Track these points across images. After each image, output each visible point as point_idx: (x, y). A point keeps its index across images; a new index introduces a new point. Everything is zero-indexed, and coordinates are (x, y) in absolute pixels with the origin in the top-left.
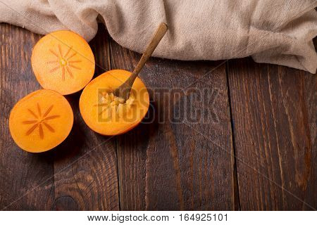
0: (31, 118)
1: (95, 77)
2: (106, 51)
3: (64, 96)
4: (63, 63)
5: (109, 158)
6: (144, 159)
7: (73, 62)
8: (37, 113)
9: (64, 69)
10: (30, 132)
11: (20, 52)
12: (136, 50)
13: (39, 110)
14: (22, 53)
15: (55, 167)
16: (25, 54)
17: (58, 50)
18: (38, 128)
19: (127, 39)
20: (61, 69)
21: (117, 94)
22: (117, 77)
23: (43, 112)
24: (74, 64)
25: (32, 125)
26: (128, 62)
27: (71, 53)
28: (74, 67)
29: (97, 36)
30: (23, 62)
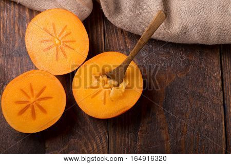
0: (24, 98)
1: (87, 60)
2: (100, 29)
3: (58, 77)
4: (57, 42)
5: (101, 139)
6: (135, 141)
7: (66, 42)
8: (29, 94)
9: (57, 49)
10: (22, 112)
11: (14, 27)
12: (131, 31)
13: (32, 90)
14: (17, 28)
15: (47, 146)
16: (19, 29)
17: (52, 29)
18: (30, 109)
20: (55, 48)
21: (110, 76)
22: (112, 59)
23: (36, 92)
24: (67, 44)
25: (25, 105)
26: (122, 42)
27: (65, 32)
28: (69, 47)
29: (91, 15)
30: (17, 35)
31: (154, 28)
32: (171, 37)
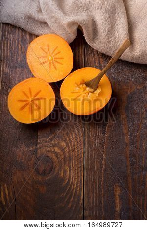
0: (24, 98)
1: (72, 72)
2: (81, 51)
3: (50, 84)
4: (50, 58)
5: (78, 130)
6: (104, 133)
7: (57, 58)
8: (29, 95)
9: (50, 63)
10: (23, 108)
11: (18, 46)
12: (104, 53)
13: (31, 92)
14: (20, 47)
15: (39, 134)
16: (21, 48)
17: (47, 49)
18: (29, 106)
19: (98, 45)
21: (88, 84)
22: (90, 73)
23: (34, 94)
24: (58, 60)
25: (25, 103)
26: (97, 60)
27: (56, 52)
28: (58, 62)
29: (75, 40)
30: (20, 52)
31: (122, 51)
32: (133, 58)
